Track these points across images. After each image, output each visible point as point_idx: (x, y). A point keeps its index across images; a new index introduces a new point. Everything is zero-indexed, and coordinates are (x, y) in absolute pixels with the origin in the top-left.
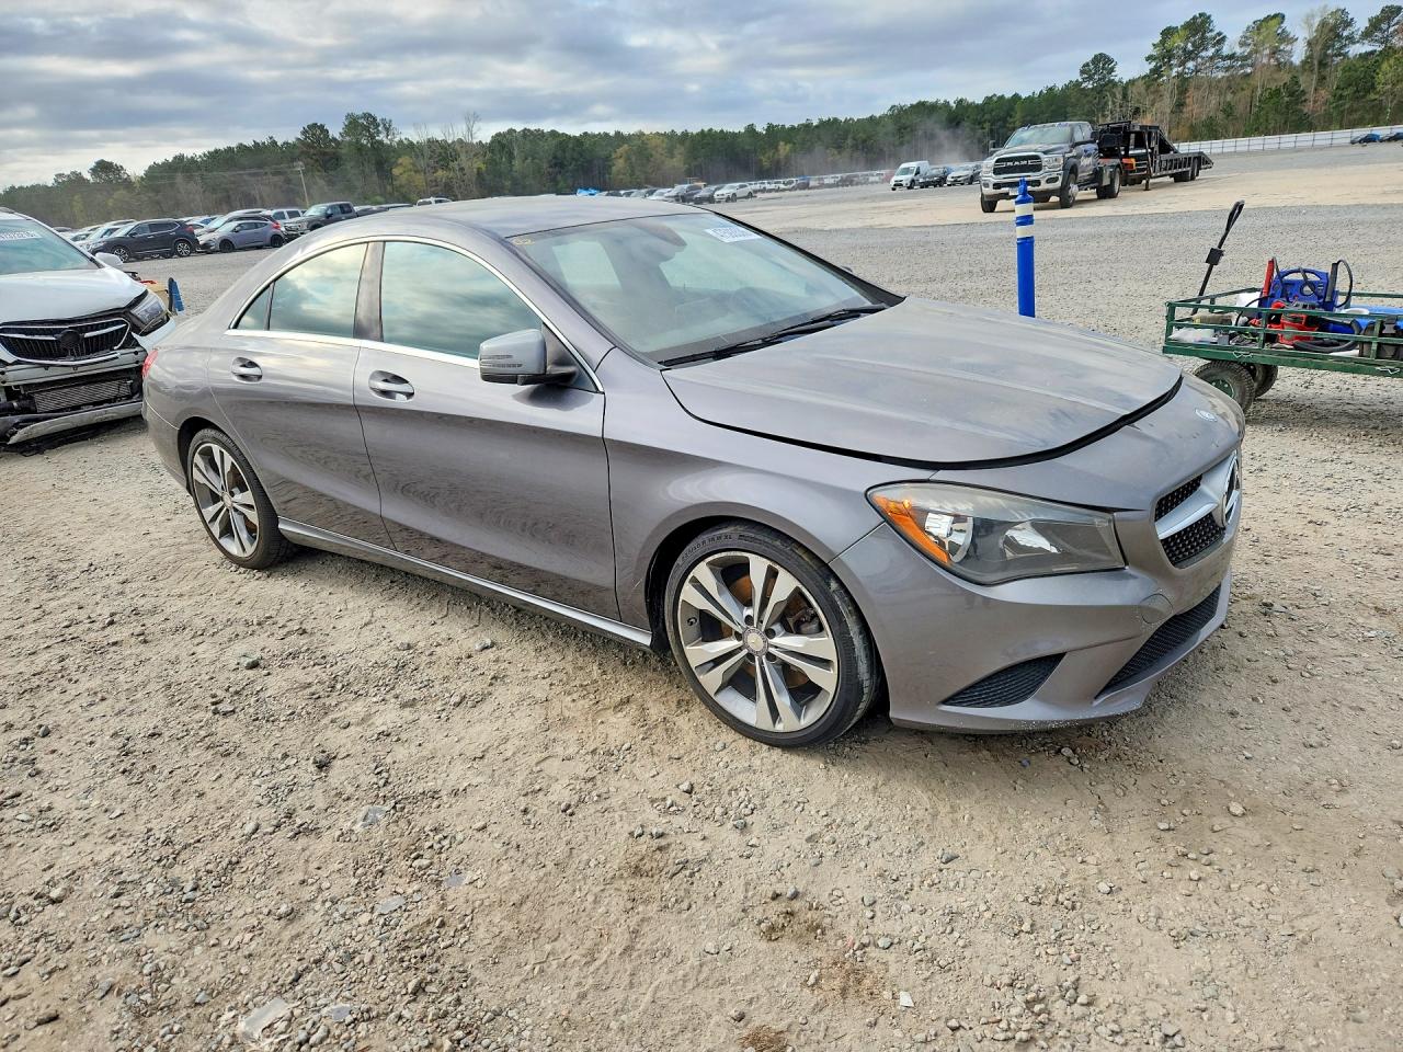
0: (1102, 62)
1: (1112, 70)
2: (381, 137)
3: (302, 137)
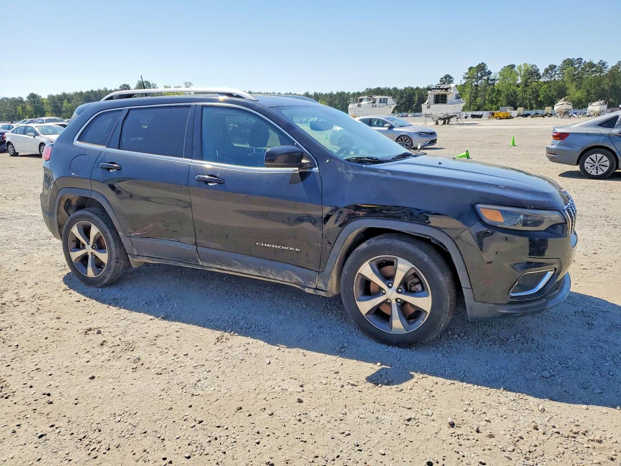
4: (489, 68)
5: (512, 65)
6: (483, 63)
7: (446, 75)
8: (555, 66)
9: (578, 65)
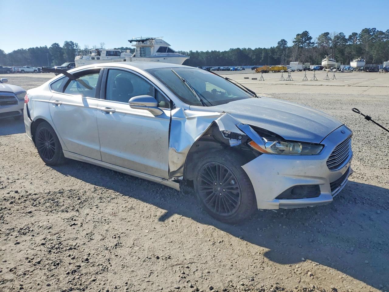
0: (283, 42)
1: (286, 44)
2: (75, 48)
3: (52, 47)
4: (310, 35)
5: (327, 33)
6: (306, 31)
7: (282, 40)
8: (357, 34)
9: (372, 33)
